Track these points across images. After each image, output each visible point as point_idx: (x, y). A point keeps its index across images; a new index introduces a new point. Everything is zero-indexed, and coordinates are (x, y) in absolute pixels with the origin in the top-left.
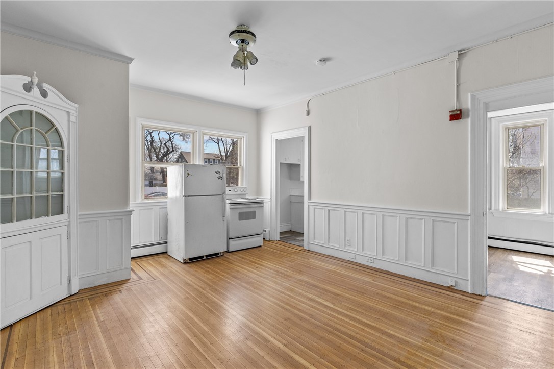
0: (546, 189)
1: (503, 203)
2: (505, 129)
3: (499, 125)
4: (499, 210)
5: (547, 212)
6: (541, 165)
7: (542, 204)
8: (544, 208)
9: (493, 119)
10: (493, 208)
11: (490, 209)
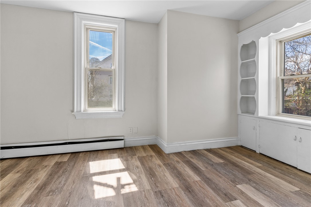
0: (116, 90)
1: (85, 104)
2: (86, 30)
3: (81, 22)
4: (80, 111)
5: (117, 109)
6: (113, 68)
7: (113, 103)
8: (115, 106)
9: (75, 13)
10: (75, 110)
11: (73, 111)
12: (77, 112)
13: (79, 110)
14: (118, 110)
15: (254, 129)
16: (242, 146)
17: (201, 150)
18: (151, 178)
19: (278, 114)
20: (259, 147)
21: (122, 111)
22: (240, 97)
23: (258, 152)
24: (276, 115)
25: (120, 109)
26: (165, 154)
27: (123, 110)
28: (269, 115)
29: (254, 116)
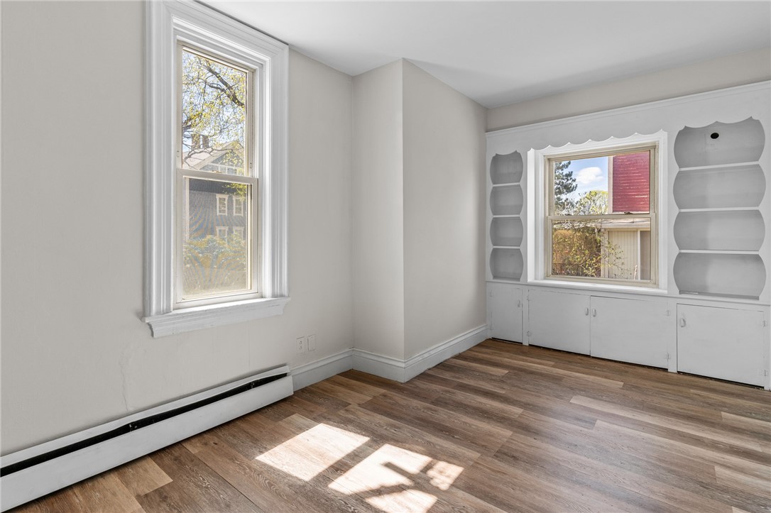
1: (175, 286)
3: (168, 21)
4: (168, 310)
5: (269, 294)
8: (260, 285)
10: (154, 309)
11: (143, 313)
12: (158, 313)
13: (163, 306)
14: (274, 296)
15: (519, 306)
16: (494, 339)
17: (449, 359)
18: (454, 437)
19: (547, 277)
20: (529, 334)
21: (282, 296)
22: (491, 250)
23: (526, 343)
24: (545, 279)
25: (278, 291)
26: (402, 383)
27: (285, 292)
28: (536, 279)
29: (518, 283)
